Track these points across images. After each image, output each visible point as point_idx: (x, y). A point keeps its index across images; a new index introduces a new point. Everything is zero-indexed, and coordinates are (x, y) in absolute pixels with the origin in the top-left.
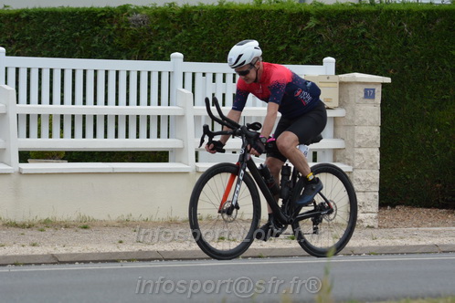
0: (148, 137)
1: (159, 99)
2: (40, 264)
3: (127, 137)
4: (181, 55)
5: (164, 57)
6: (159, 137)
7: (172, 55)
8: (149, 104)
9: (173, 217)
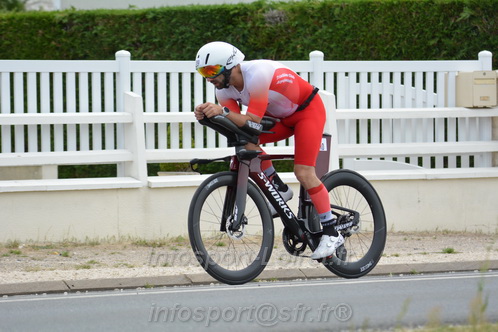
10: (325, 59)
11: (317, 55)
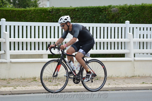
0: (118, 49)
1: (122, 36)
2: (82, 91)
3: (111, 49)
4: (129, 22)
5: (123, 22)
6: (121, 49)
7: (126, 22)
8: (118, 38)
9: (127, 76)
10: (130, 23)
11: (128, 22)
